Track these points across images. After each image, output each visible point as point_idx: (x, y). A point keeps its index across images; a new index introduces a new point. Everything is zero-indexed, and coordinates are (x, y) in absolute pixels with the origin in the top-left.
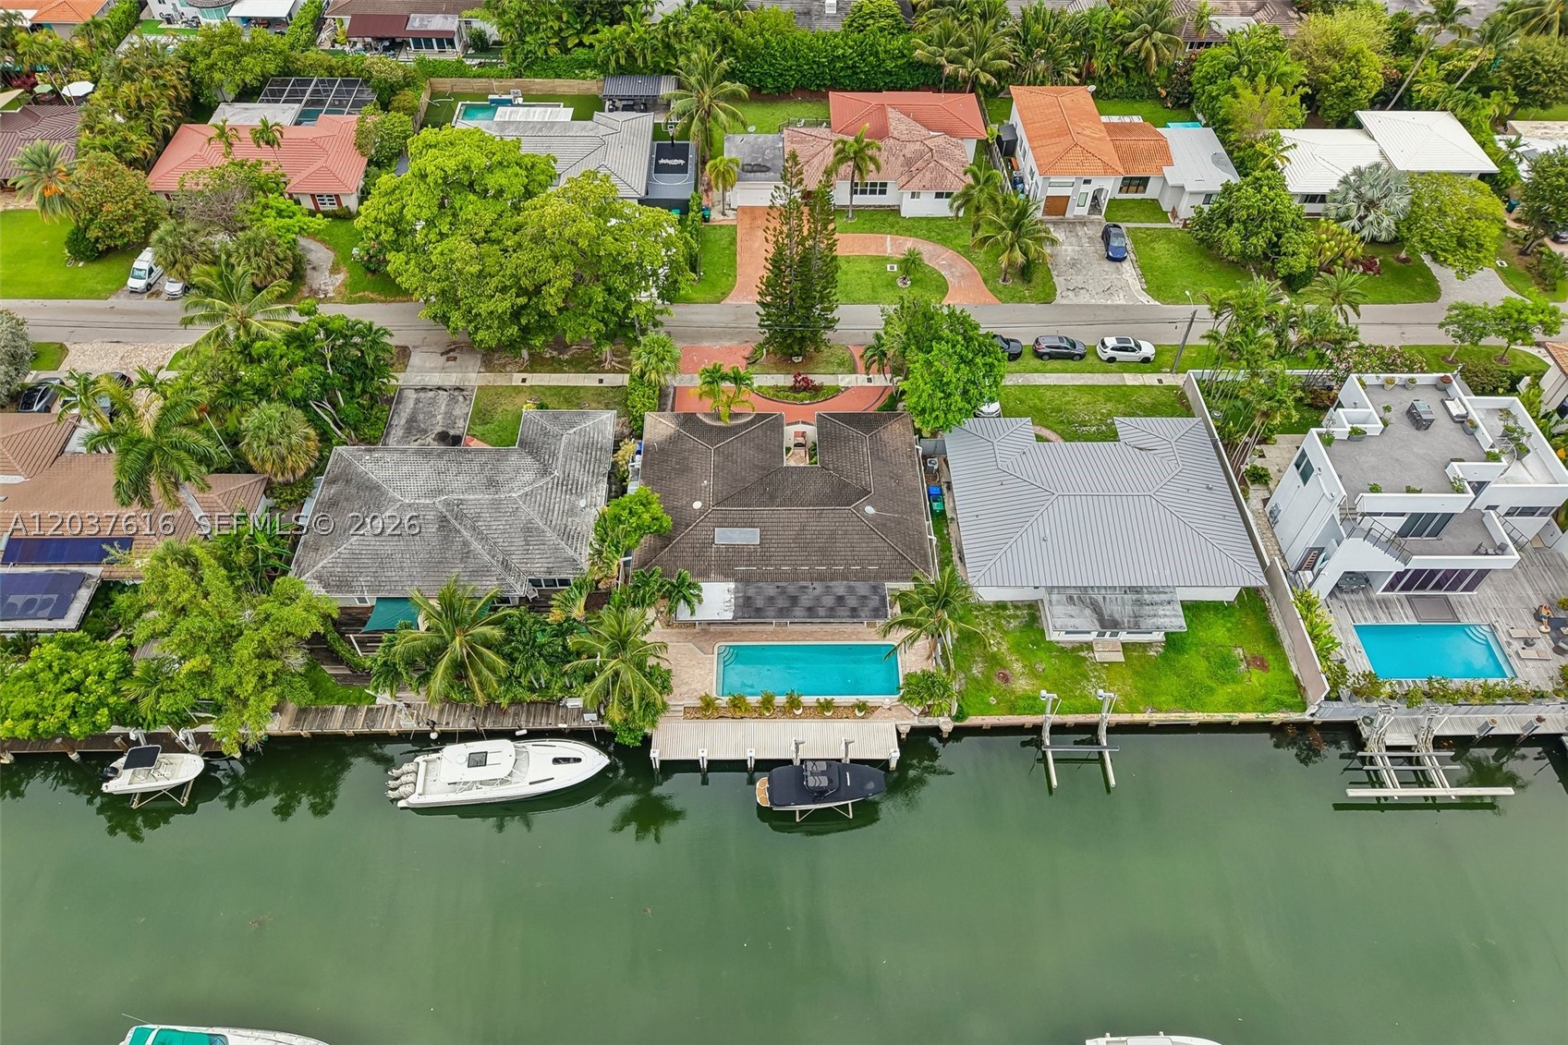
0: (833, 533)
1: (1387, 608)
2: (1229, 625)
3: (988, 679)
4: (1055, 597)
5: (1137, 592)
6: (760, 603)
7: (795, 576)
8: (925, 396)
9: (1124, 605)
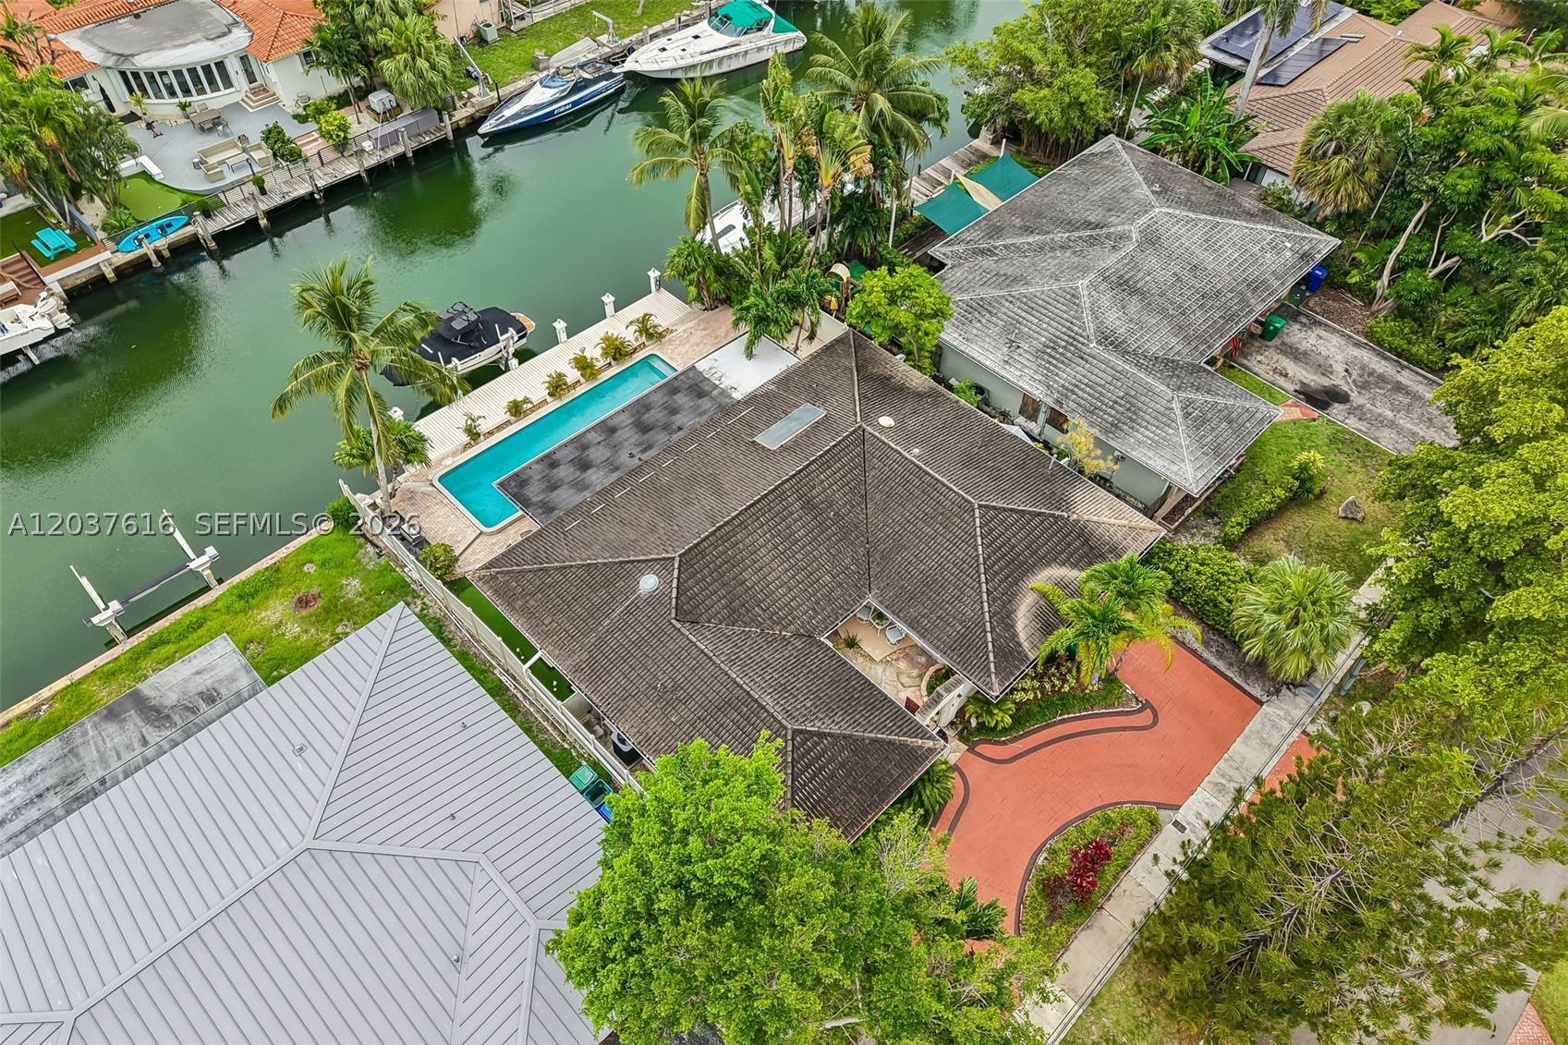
0: (672, 517)
3: (332, 587)
4: (240, 685)
5: (76, 798)
6: (681, 399)
7: (671, 451)
9: (102, 755)
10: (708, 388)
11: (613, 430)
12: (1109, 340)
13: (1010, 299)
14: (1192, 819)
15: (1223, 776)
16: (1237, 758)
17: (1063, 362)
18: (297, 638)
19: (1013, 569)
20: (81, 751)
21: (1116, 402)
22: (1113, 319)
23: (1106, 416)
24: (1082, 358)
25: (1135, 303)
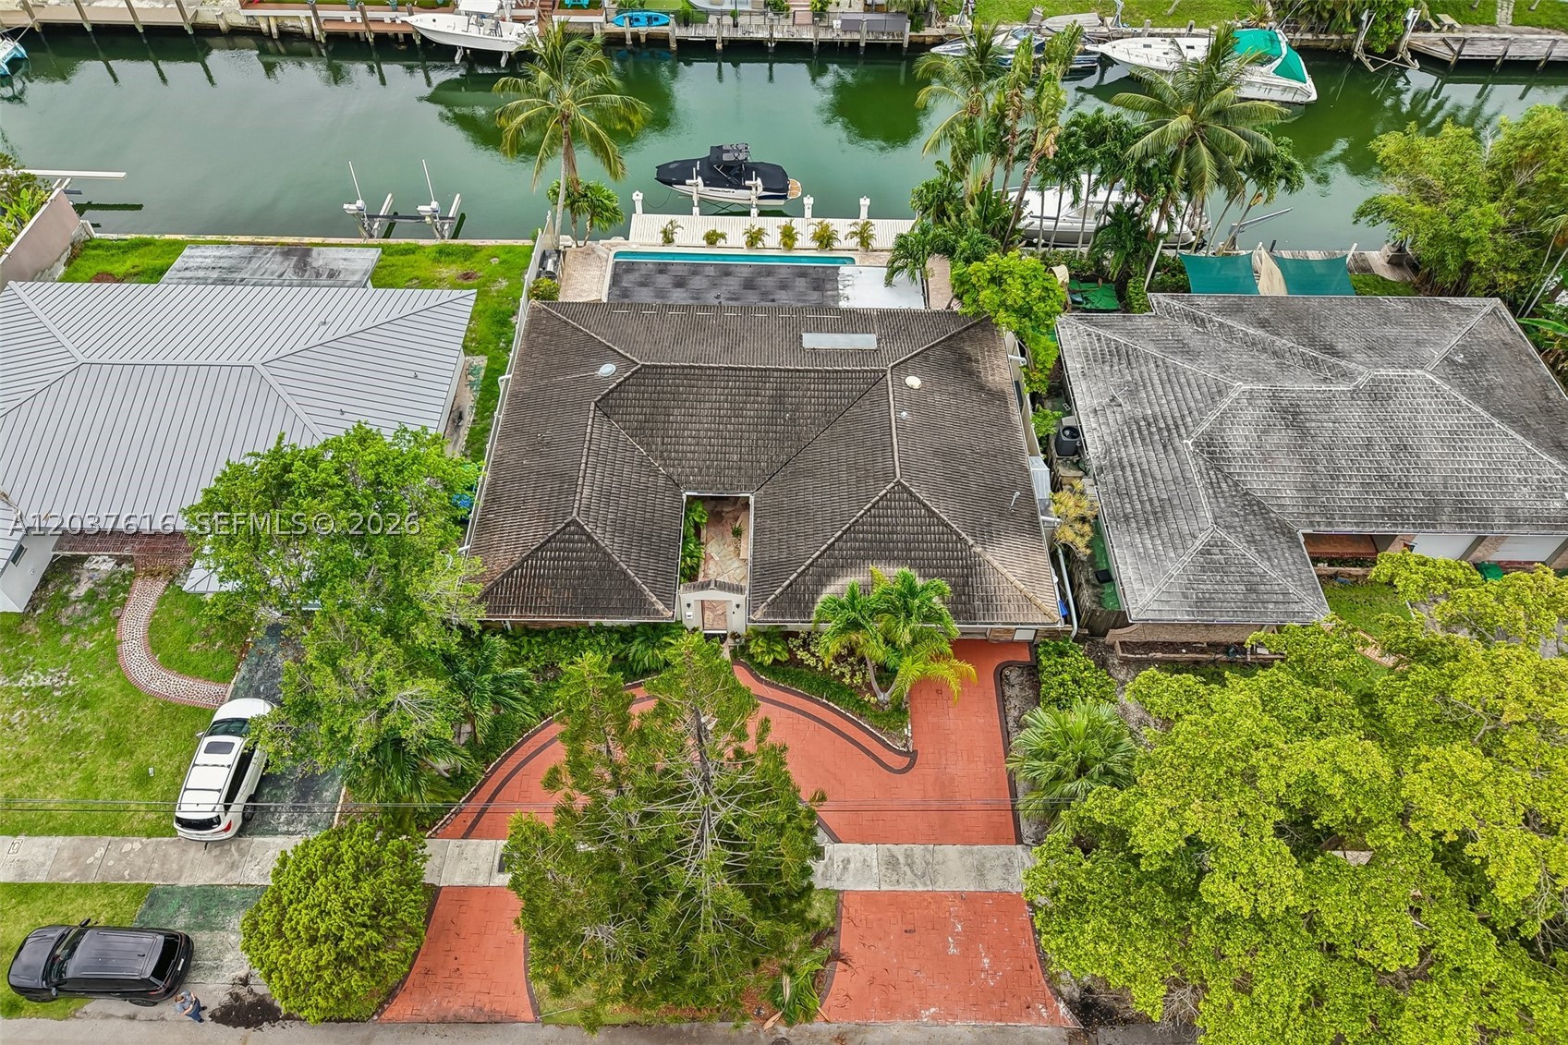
3: (490, 278)
4: (353, 277)
5: (223, 280)
6: (801, 284)
7: (747, 309)
9: (258, 269)
10: (828, 286)
11: (727, 274)
12: (1212, 450)
13: (1160, 363)
14: (838, 859)
15: (907, 856)
16: (939, 857)
17: (1143, 440)
20: (254, 260)
21: (1151, 500)
22: (1239, 437)
23: (1128, 506)
24: (1164, 447)
25: (1280, 437)
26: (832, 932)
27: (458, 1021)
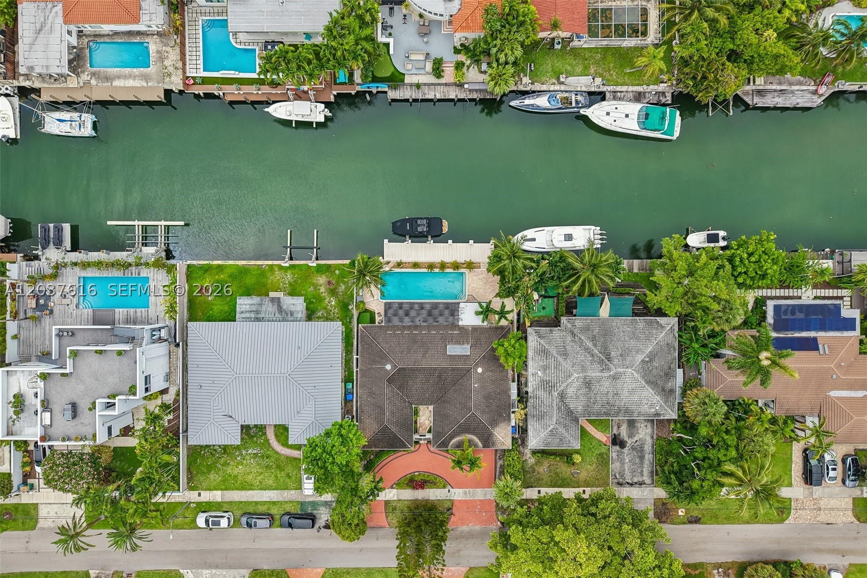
0: (409, 352)
1: (127, 318)
2: (211, 312)
3: (338, 283)
4: (300, 316)
5: (257, 318)
6: (447, 312)
7: (429, 328)
8: (353, 432)
9: (266, 311)
10: (456, 314)
12: (562, 396)
14: (453, 493)
15: (469, 491)
16: (476, 491)
17: (544, 389)
18: (322, 293)
19: (465, 429)
20: (263, 306)
21: (541, 411)
22: (571, 391)
23: (535, 412)
24: (549, 393)
25: (584, 391)
26: (451, 509)
27: (374, 527)
